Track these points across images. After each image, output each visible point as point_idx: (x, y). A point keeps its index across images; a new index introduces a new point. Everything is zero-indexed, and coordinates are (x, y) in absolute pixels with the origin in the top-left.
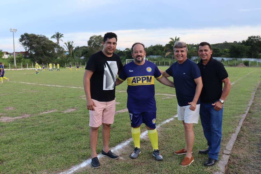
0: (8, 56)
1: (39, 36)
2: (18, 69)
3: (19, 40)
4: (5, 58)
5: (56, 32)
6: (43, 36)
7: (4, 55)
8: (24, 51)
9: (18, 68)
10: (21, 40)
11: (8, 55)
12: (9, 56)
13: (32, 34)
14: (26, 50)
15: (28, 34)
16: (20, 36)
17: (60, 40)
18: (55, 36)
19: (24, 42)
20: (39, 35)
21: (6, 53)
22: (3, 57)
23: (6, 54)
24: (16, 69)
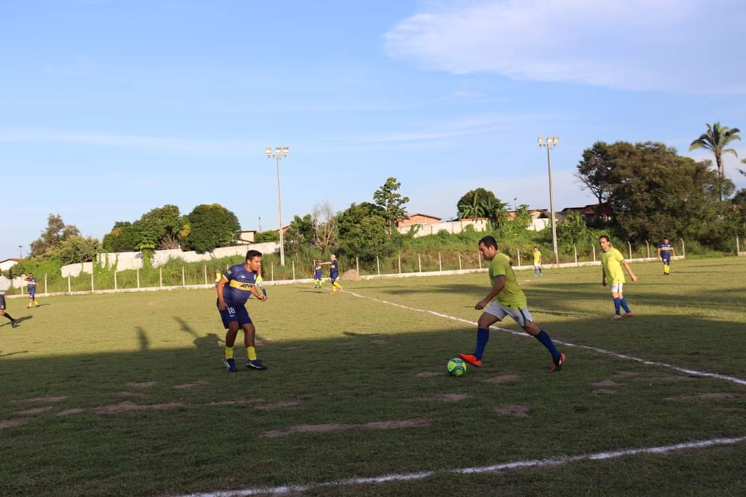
0: (545, 222)
1: (643, 148)
2: (562, 265)
3: (579, 167)
4: (535, 230)
5: (708, 125)
6: (656, 145)
7: (531, 221)
8: (595, 201)
9: (561, 261)
10: (584, 169)
11: (544, 219)
12: (547, 223)
13: (619, 142)
14: (600, 198)
15: (605, 144)
16: (582, 153)
17: (727, 151)
18: (707, 138)
19: (593, 173)
20: (642, 144)
21: (538, 214)
22: (531, 228)
23: (539, 218)
24: (556, 266)
